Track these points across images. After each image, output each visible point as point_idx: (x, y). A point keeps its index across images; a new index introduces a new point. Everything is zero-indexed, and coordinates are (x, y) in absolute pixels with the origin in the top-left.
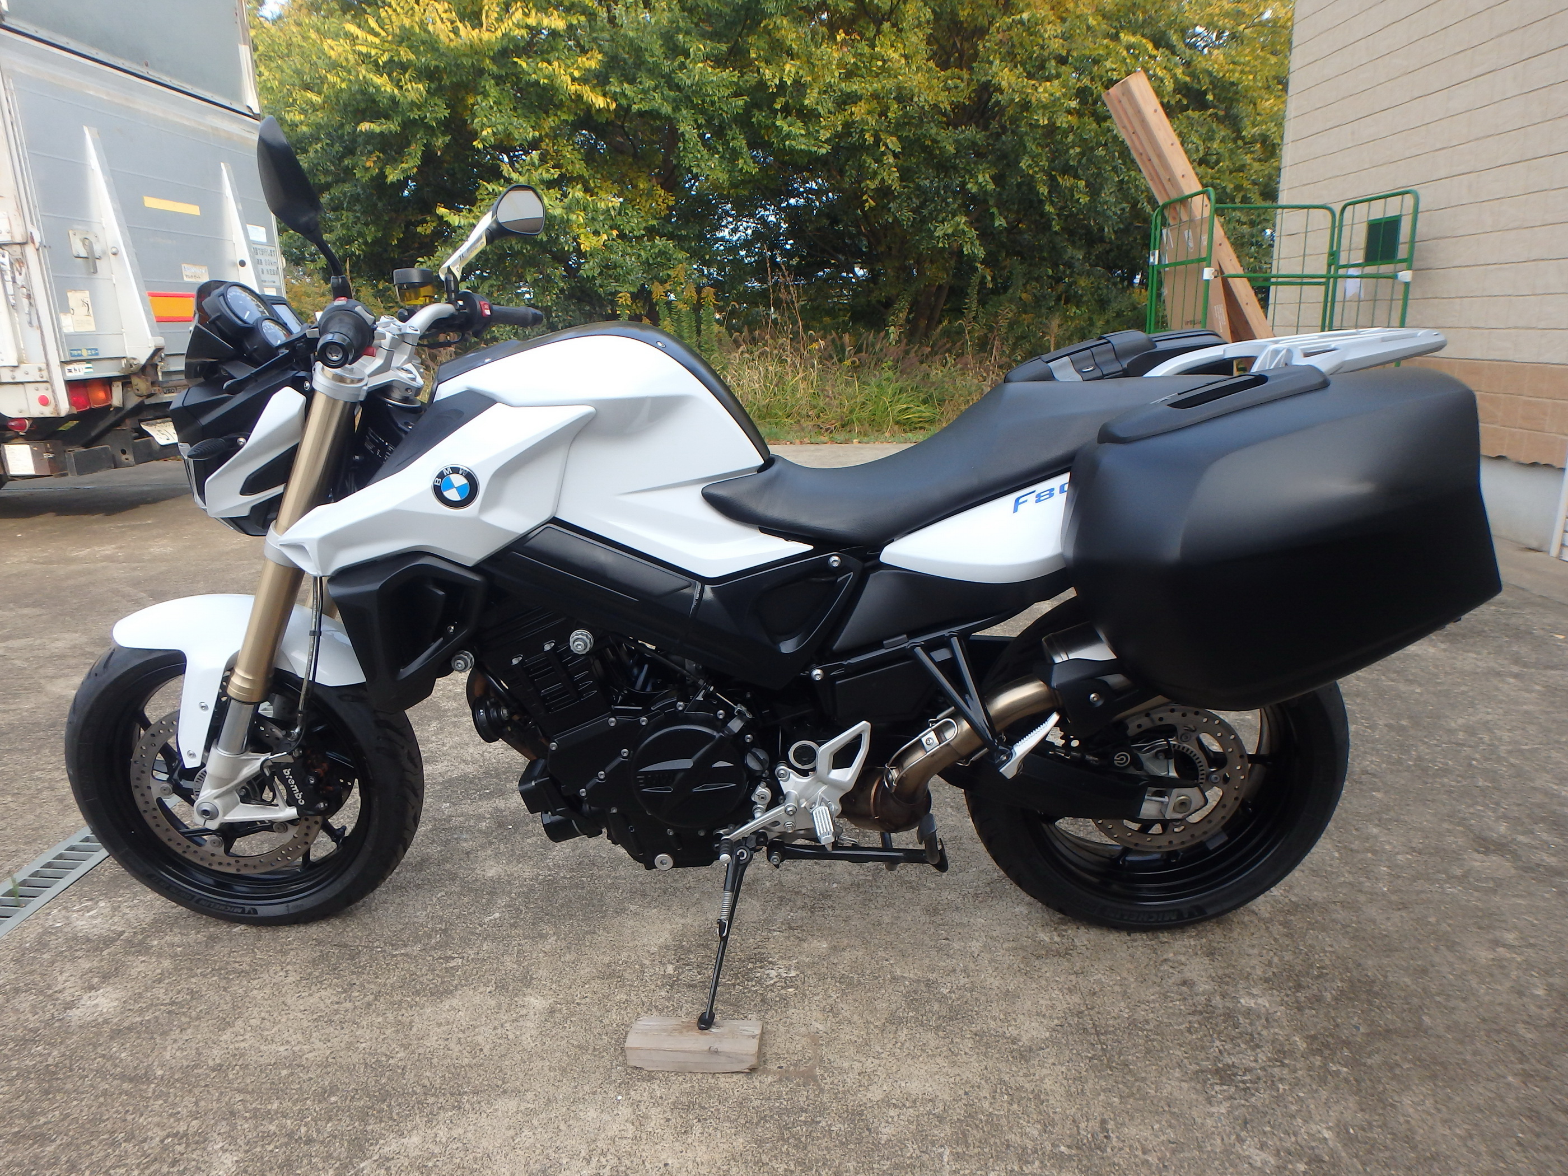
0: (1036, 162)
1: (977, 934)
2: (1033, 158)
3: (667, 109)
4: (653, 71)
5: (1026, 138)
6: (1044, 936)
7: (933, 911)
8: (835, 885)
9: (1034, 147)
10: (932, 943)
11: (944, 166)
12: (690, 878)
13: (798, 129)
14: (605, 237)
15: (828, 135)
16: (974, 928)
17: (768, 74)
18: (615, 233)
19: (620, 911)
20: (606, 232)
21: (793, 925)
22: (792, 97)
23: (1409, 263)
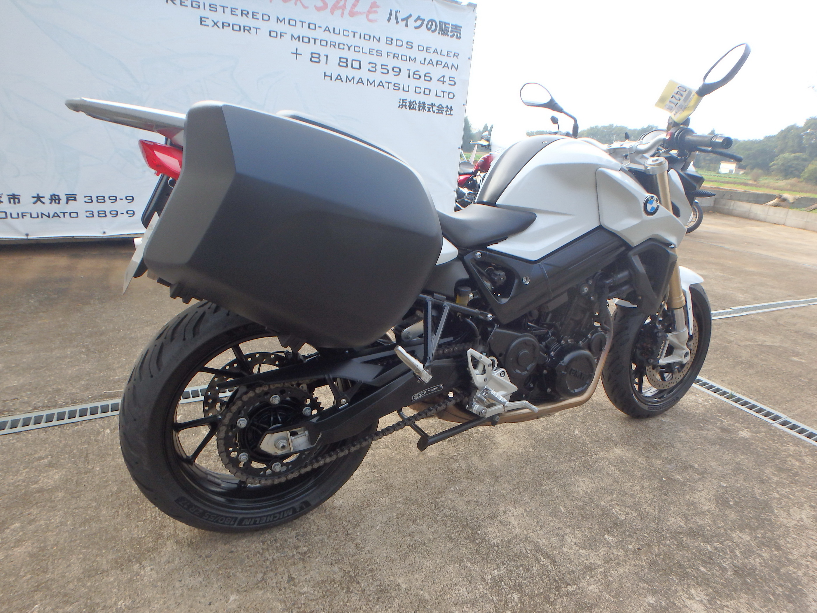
1: (359, 479)
7: (389, 487)
8: (452, 489)
10: (380, 468)
12: (530, 473)
16: (362, 482)
21: (452, 460)
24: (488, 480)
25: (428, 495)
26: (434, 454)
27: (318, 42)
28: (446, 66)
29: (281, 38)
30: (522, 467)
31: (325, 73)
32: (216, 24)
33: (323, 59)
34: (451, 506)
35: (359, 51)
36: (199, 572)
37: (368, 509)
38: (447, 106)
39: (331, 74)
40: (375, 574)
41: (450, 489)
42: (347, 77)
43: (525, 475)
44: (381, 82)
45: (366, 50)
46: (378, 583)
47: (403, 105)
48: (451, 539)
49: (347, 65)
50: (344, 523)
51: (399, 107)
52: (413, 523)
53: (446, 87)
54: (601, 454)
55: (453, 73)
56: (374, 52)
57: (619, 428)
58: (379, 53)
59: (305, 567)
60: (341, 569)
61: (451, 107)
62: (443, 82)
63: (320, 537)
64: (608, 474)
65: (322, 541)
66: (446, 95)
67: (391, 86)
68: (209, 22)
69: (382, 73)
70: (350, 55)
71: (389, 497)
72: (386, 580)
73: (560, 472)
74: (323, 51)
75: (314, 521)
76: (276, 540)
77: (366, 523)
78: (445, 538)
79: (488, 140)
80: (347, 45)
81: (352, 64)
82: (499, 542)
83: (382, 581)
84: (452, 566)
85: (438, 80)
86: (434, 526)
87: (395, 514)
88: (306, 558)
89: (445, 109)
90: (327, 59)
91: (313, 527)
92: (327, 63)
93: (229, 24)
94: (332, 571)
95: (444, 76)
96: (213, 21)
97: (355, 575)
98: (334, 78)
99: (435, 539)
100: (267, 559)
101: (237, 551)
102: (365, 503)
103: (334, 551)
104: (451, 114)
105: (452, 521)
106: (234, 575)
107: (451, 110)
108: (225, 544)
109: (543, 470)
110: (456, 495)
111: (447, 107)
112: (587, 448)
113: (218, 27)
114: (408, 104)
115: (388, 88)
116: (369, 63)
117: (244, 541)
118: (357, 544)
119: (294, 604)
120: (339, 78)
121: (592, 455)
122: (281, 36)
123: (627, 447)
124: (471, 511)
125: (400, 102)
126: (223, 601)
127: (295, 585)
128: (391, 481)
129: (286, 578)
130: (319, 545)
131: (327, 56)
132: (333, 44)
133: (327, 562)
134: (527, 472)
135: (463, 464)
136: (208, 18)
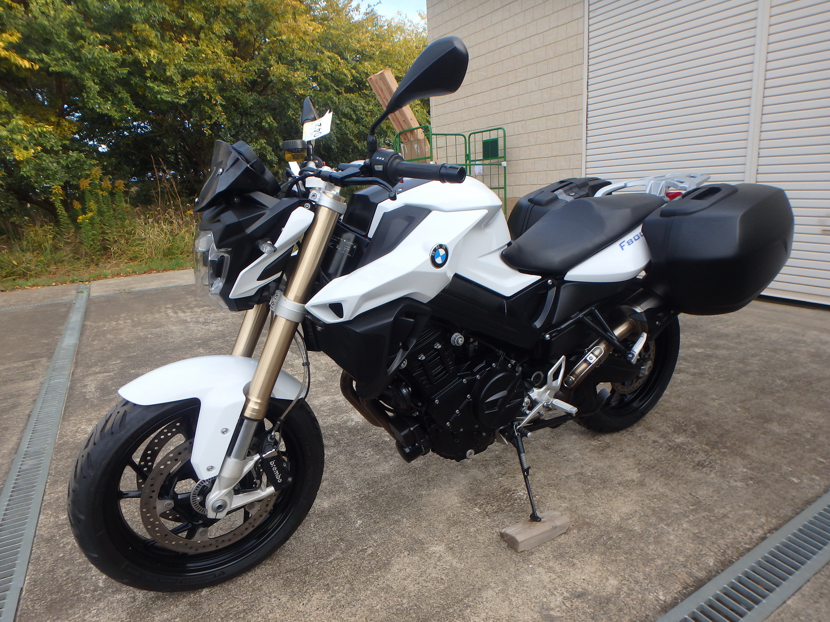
0: (296, 112)
2: (294, 110)
3: (76, 72)
4: (62, 48)
5: (290, 100)
6: (594, 443)
9: (294, 105)
11: (245, 113)
13: (163, 88)
14: (33, 151)
15: (184, 93)
17: (141, 56)
18: (39, 148)
19: (421, 496)
20: (32, 148)
22: (155, 70)
23: (504, 158)
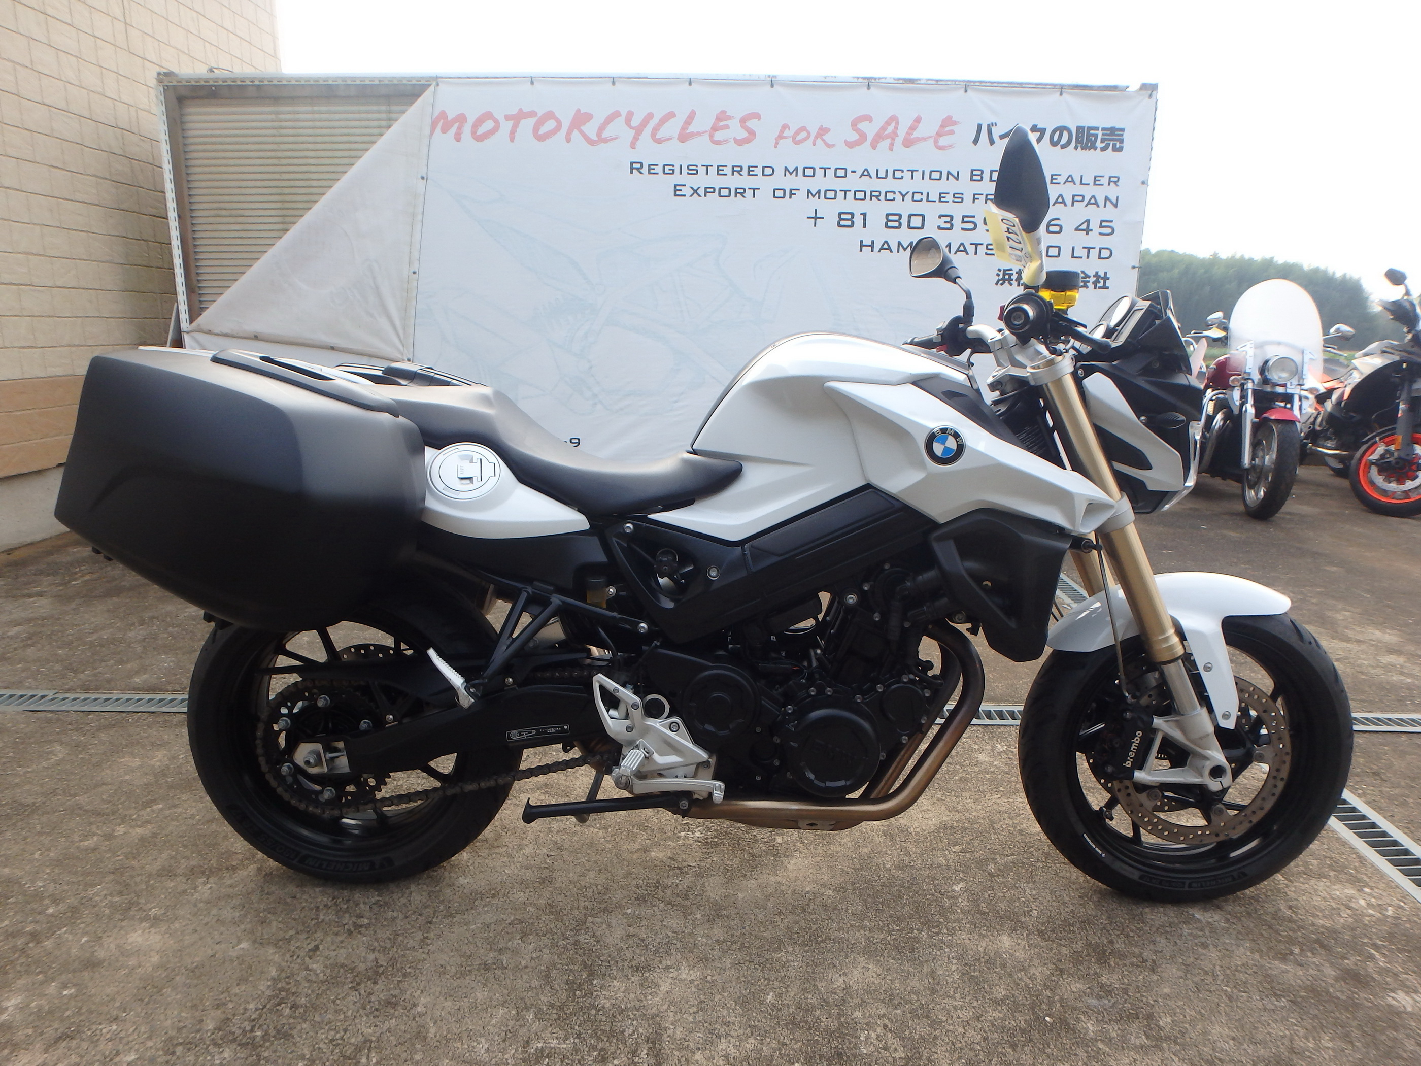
24: (698, 916)
25: (586, 908)
26: (661, 855)
27: (850, 195)
28: (1093, 202)
29: (790, 197)
30: (780, 913)
31: (861, 242)
32: (695, 191)
33: (858, 220)
34: (598, 934)
35: (921, 200)
36: (244, 907)
37: (488, 900)
38: (1097, 273)
39: (873, 242)
40: (405, 981)
41: (624, 911)
42: (899, 244)
43: (770, 927)
44: (962, 244)
45: (934, 196)
46: (397, 992)
47: (1004, 280)
48: (547, 976)
49: (900, 224)
50: (441, 907)
51: (997, 284)
52: (521, 938)
53: (1095, 240)
54: (963, 937)
55: (1108, 212)
56: (949, 198)
57: (1064, 903)
58: (958, 198)
59: (342, 942)
60: (376, 960)
61: (1106, 273)
62: (1088, 231)
63: (395, 914)
64: (933, 972)
65: (394, 919)
66: (1094, 253)
67: (982, 250)
68: (687, 191)
69: (963, 229)
70: (905, 208)
71: (531, 894)
72: (408, 993)
73: (841, 941)
74: (857, 208)
75: (411, 893)
76: (348, 901)
77: (464, 917)
78: (541, 971)
79: (1226, 329)
80: (900, 192)
81: (909, 222)
82: (607, 1005)
83: (403, 992)
84: (506, 1010)
85: (1077, 229)
86: (544, 950)
87: (512, 918)
88: (355, 934)
89: (1092, 279)
90: (865, 220)
91: (403, 900)
92: (864, 226)
93: (714, 189)
94: (365, 958)
95: (1088, 221)
96: (692, 188)
97: (383, 973)
98: (877, 247)
99: (526, 967)
100: (317, 919)
101: (301, 898)
102: (493, 892)
103: (392, 937)
104: (1105, 287)
105: (577, 953)
106: (271, 922)
107: (1106, 278)
108: (298, 886)
109: (810, 929)
110: (625, 921)
111: (1097, 275)
112: (947, 918)
113: (700, 196)
114: (1015, 277)
115: (976, 253)
116: (940, 217)
117: (317, 890)
118: (427, 938)
119: (288, 977)
120: (885, 246)
121: (938, 934)
122: (791, 194)
123: (1036, 939)
124: (619, 950)
125: (998, 275)
126: (231, 945)
127: (310, 958)
128: (556, 874)
129: (311, 946)
130: (385, 923)
131: (864, 215)
132: (875, 195)
133: (372, 945)
134: (779, 924)
135: (687, 881)
136: (685, 185)
